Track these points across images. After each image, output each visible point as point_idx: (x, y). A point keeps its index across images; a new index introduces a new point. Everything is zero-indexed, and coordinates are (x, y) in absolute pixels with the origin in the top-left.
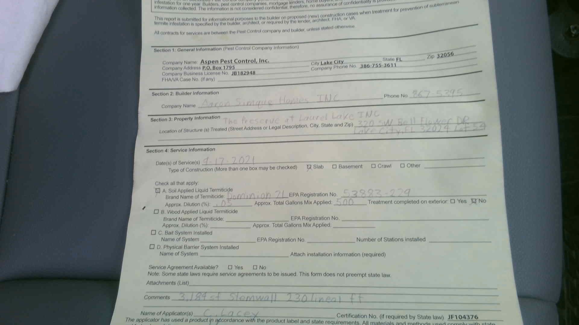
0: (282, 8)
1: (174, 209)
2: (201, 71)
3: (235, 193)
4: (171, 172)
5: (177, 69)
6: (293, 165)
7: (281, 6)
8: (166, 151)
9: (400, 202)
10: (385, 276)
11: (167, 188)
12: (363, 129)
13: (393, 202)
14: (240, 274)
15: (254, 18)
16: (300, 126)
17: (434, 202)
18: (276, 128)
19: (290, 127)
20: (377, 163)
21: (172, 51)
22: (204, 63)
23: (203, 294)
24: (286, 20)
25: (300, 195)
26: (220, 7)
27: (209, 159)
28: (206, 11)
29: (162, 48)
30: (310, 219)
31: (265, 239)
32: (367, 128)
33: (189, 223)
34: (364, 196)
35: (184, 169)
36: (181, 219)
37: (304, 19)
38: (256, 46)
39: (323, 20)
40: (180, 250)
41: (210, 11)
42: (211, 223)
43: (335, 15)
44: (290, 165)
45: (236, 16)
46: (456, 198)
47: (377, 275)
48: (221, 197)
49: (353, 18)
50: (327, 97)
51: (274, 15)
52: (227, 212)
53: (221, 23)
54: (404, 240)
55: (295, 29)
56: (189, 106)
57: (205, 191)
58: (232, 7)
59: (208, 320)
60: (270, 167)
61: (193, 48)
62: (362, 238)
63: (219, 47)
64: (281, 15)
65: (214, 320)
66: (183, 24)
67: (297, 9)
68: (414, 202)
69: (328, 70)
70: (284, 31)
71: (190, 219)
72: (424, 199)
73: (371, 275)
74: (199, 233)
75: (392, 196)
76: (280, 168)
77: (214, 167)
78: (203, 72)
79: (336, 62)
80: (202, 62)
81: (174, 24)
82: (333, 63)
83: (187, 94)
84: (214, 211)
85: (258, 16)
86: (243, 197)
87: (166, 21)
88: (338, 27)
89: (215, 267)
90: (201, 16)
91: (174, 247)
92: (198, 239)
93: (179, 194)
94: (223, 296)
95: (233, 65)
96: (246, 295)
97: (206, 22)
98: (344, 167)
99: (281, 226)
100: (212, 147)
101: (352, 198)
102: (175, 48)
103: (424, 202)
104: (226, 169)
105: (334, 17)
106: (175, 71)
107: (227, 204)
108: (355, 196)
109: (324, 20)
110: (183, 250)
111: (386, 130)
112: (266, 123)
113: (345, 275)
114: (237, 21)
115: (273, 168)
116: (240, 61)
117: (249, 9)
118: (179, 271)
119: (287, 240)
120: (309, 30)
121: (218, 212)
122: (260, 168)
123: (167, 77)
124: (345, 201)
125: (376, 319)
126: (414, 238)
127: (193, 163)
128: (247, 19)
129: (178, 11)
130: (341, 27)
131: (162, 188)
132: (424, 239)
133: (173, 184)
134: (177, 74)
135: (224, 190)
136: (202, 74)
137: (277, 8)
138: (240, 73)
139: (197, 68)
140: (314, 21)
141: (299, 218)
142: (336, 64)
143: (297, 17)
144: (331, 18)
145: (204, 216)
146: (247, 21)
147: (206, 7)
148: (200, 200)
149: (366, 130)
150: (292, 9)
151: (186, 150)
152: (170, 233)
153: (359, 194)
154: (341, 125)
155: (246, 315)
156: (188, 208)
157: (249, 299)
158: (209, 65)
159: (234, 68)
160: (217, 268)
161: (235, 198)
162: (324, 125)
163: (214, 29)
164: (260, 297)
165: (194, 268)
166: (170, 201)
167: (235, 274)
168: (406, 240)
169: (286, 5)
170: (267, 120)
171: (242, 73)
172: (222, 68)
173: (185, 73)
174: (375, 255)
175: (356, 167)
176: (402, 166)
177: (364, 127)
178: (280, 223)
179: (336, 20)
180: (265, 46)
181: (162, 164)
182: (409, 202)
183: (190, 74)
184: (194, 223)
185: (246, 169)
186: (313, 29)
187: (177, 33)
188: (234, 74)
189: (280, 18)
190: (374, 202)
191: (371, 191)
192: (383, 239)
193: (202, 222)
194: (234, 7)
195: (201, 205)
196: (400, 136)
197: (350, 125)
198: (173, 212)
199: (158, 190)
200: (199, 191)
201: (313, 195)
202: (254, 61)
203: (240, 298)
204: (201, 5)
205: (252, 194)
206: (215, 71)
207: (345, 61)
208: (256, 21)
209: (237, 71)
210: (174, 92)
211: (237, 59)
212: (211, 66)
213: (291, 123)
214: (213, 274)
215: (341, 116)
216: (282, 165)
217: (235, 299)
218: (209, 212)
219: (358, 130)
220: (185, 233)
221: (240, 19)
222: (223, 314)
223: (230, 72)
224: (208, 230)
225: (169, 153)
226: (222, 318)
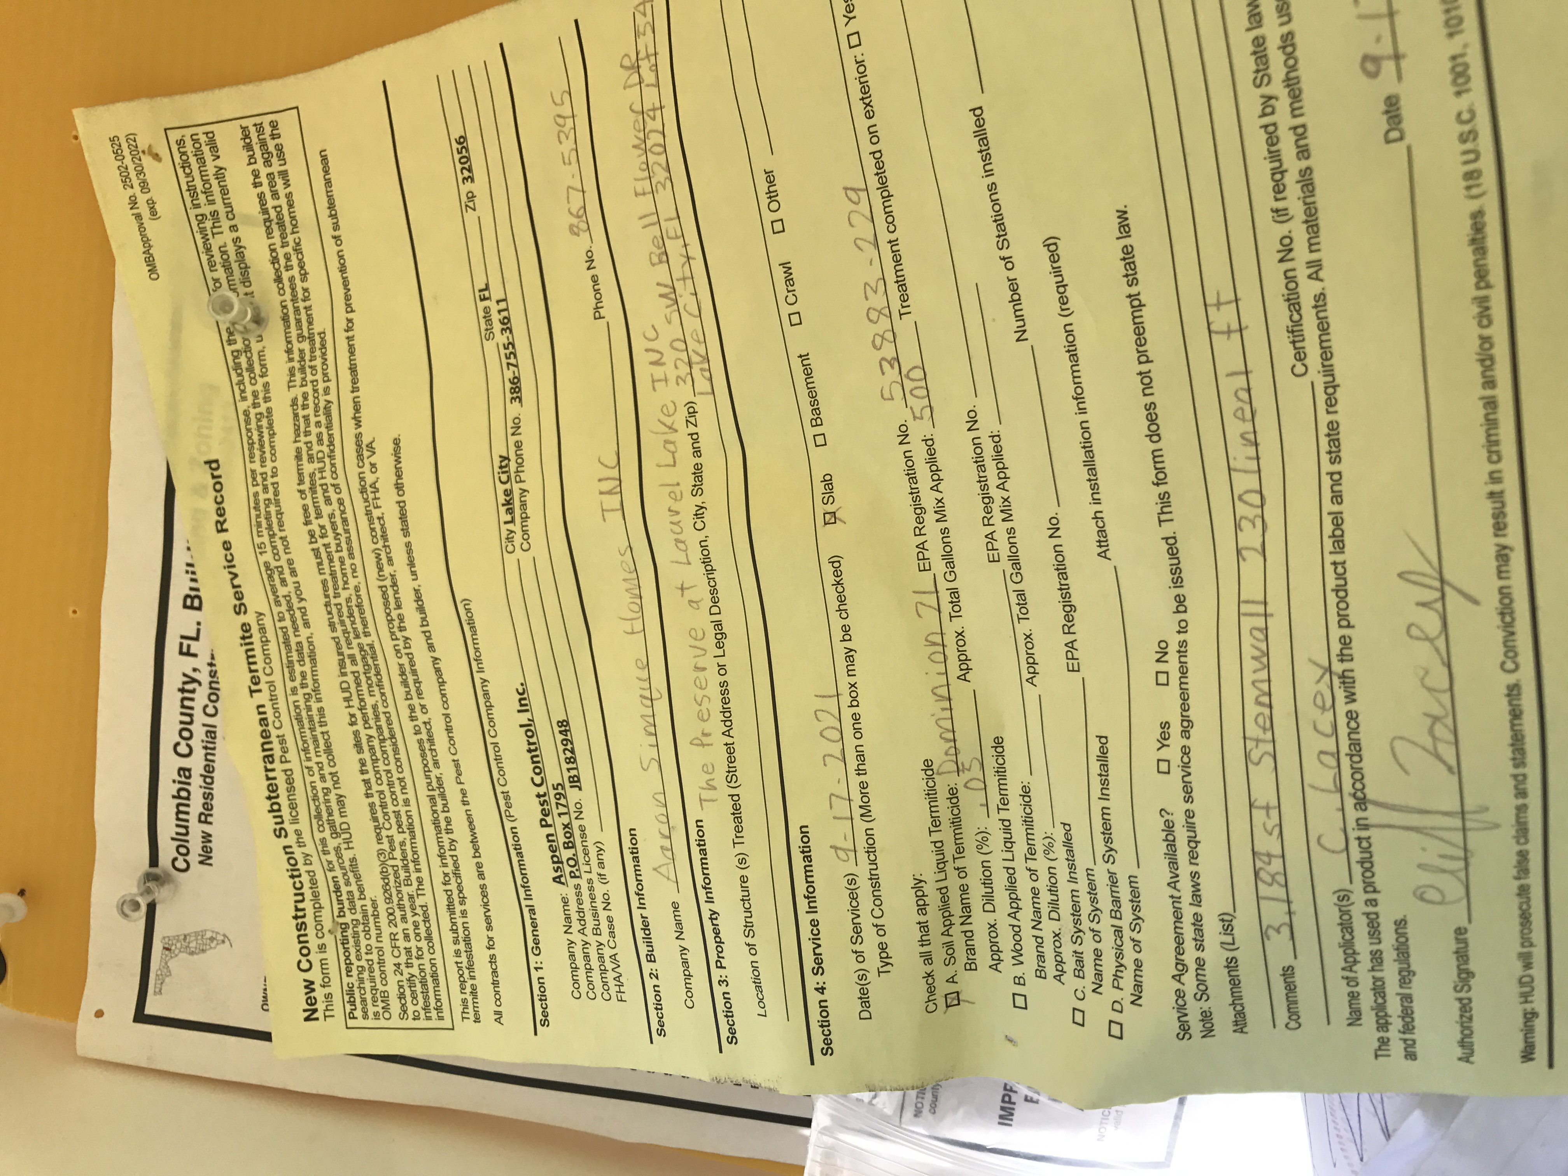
0: (374, 658)
1: (1006, 942)
2: (583, 883)
3: (937, 752)
4: (888, 968)
5: (587, 956)
6: (828, 570)
7: (370, 661)
8: (821, 990)
9: (889, 214)
10: (1124, 228)
11: (942, 973)
12: (696, 370)
13: (893, 237)
14: (1186, 733)
15: (419, 737)
16: (706, 561)
17: (865, 101)
18: (721, 637)
19: (714, 591)
20: (786, 310)
21: (540, 973)
22: (561, 876)
23: (1259, 864)
24: (401, 643)
25: (921, 539)
26: (407, 836)
27: (839, 845)
28: (424, 874)
29: (537, 1004)
30: (987, 499)
31: (1071, 645)
32: (695, 358)
33: (1045, 897)
34: (889, 336)
35: (877, 926)
36: (1037, 924)
37: (390, 592)
38: (487, 728)
39: (385, 537)
40: (1127, 933)
41: (423, 866)
42: (1041, 825)
43: (366, 500)
44: (830, 579)
45: (423, 792)
46: (843, 32)
47: (1128, 255)
48: (953, 794)
49: (370, 446)
50: (604, 489)
51: (397, 679)
52: (1001, 772)
53: (449, 831)
54: (990, 180)
55: (418, 616)
56: (679, 924)
57: (940, 851)
58: (401, 803)
59: (1364, 834)
60: (845, 640)
61: (526, 911)
62: (1014, 324)
63: (510, 836)
64: (393, 662)
65: (1361, 814)
66: (467, 941)
67: (368, 615)
68: (880, 166)
69: (528, 498)
70: (431, 647)
71: (1035, 893)
72: (864, 137)
73: (1132, 279)
74: (1072, 867)
75: (876, 245)
76: (842, 607)
77: (861, 826)
78: (586, 876)
79: (504, 477)
80: (560, 882)
81: (470, 968)
82: (508, 486)
83: (646, 927)
84: (1004, 815)
85: (408, 726)
86: (948, 724)
87: (468, 990)
88: (399, 487)
89: (1168, 820)
90: (439, 888)
91: (1119, 955)
92: (1089, 872)
93: (956, 930)
94: (1264, 793)
95: (550, 788)
96: (1252, 710)
97: (451, 875)
98: (816, 410)
99: (1021, 594)
100: (795, 835)
101: (904, 372)
102: (532, 965)
103: (873, 134)
104: (863, 786)
105: (371, 501)
106: (595, 963)
107: (976, 772)
108: (896, 365)
109: (384, 532)
110: (1125, 924)
111: (686, 299)
112: (704, 669)
113: (1144, 368)
114: (435, 784)
115: (846, 630)
116: (537, 771)
117: (396, 751)
118: (1189, 945)
119: (1062, 573)
120: (414, 573)
121: (1004, 802)
122: (850, 673)
123: (613, 990)
124: (915, 392)
125: (1293, 235)
126: (979, 148)
127: (853, 896)
128: (423, 756)
129: (438, 955)
130: (399, 477)
131: (941, 988)
132: (977, 112)
133: (927, 958)
134: (601, 957)
135: (932, 788)
136: (590, 881)
137: (378, 673)
138: (571, 766)
139: (579, 894)
140: (390, 560)
141: (990, 536)
142: (509, 478)
143: (388, 614)
144: (376, 513)
145: (1020, 848)
146: (429, 758)
147: (414, 876)
148: (972, 861)
149: (700, 359)
150: (371, 628)
151: (815, 924)
152: (1080, 961)
153: (888, 351)
154: (695, 437)
155: (1329, 703)
156: (1001, 898)
157: (1265, 699)
158: (564, 860)
159: (559, 784)
160: (1168, 814)
161: (953, 751)
162: (698, 488)
163: (464, 851)
164: (1253, 658)
165: (1179, 891)
166: (983, 956)
167: (1186, 751)
168: (989, 173)
169: (366, 648)
170: (697, 668)
171: (569, 761)
172: (565, 819)
173: (597, 931)
174: (1057, 272)
175: (808, 374)
176: (778, 226)
177: (691, 367)
178: (1014, 599)
179: (377, 495)
180: (481, 700)
181: (864, 1000)
182: (883, 185)
183: (595, 915)
184: (1044, 876)
185: (856, 718)
186: (411, 564)
187: (493, 959)
188: (578, 784)
189: (401, 661)
190: (904, 299)
191: (874, 315)
192: (1005, 253)
193: (1040, 855)
194: (400, 798)
195: (986, 858)
196: (695, 250)
197: (691, 410)
198: (1018, 947)
199: (949, 1001)
200: (942, 870)
201: (915, 494)
202: (529, 729)
203: (1265, 730)
204: (412, 890)
205: (935, 694)
206: (578, 841)
207: (500, 449)
208: (424, 730)
209: (566, 775)
210: (647, 967)
211: (532, 779)
212: (566, 854)
213: (702, 592)
214: (1191, 827)
215: (667, 442)
216: (834, 604)
217: (1269, 748)
218: (1007, 829)
219: (702, 385)
220: (1076, 911)
221: (428, 777)
222: (1331, 787)
223: (573, 795)
224: (1059, 835)
225: (829, 978)
226: (1347, 787)
